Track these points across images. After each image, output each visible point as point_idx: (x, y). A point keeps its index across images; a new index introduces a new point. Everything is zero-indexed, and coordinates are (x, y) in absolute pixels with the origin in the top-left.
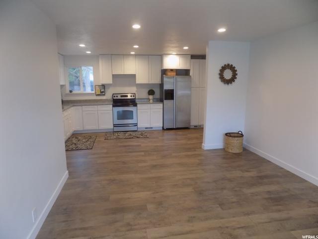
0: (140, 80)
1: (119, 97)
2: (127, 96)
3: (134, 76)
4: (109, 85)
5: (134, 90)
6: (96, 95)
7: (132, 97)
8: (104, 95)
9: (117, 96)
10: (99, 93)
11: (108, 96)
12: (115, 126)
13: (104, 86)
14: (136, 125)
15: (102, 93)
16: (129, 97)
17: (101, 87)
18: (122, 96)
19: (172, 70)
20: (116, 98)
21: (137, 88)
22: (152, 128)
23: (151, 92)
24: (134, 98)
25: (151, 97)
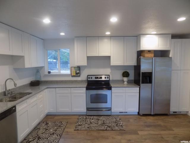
0: (114, 62)
1: (94, 79)
2: (101, 78)
3: (109, 58)
4: (85, 67)
5: (108, 71)
6: (72, 76)
7: (107, 79)
8: (79, 76)
9: (91, 78)
10: (75, 75)
11: (83, 77)
12: (88, 109)
13: (79, 68)
14: (110, 109)
15: (78, 74)
16: (103, 79)
17: (77, 68)
18: (96, 78)
19: (149, 51)
20: (90, 79)
21: (111, 70)
22: (127, 112)
23: (126, 74)
24: (108, 79)
25: (125, 79)
